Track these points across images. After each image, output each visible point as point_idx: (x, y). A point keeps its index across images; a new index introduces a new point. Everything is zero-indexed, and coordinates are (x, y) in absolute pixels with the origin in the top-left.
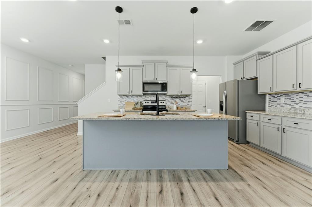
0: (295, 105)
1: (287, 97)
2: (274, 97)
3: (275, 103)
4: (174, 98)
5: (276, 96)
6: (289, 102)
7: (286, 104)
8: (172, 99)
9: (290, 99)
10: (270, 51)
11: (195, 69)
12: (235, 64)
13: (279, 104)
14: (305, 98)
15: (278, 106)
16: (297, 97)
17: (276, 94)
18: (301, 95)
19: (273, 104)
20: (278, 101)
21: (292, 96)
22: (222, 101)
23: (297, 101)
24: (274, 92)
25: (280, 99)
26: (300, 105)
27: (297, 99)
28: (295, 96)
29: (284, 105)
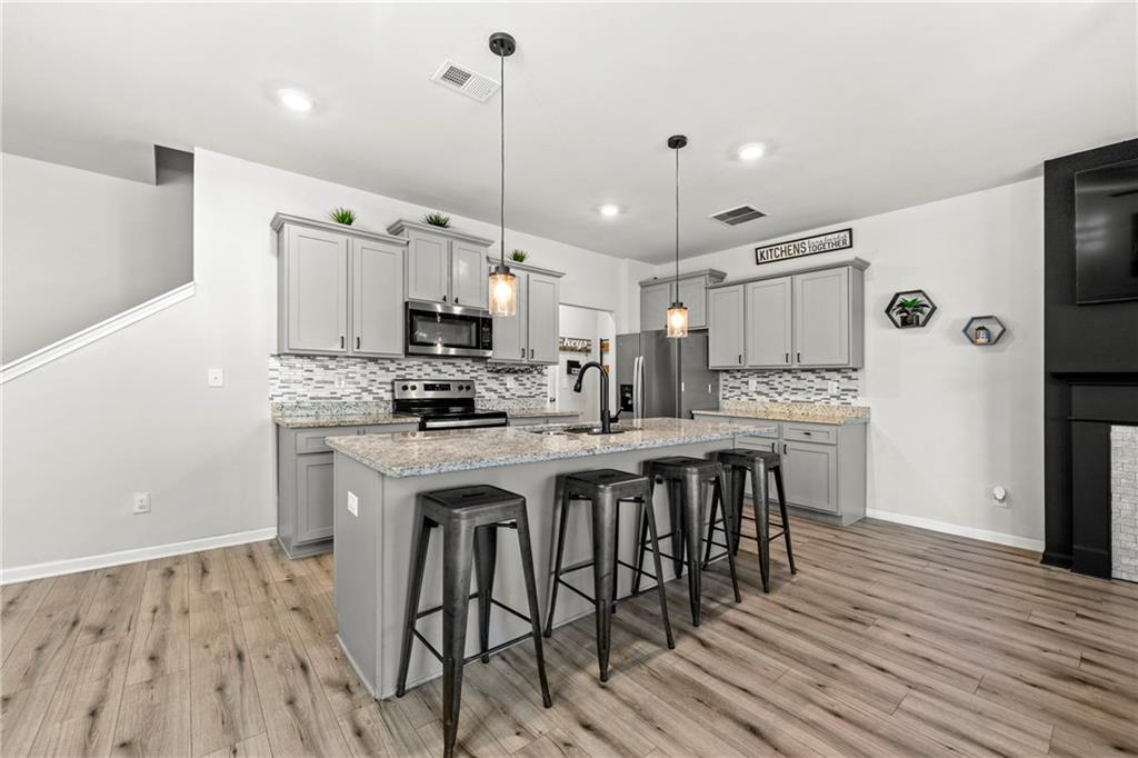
0: (777, 397)
1: (760, 380)
2: (735, 378)
3: (737, 392)
4: (498, 371)
5: (739, 375)
6: (764, 389)
7: (759, 393)
8: (491, 375)
9: (767, 383)
10: (725, 271)
11: (680, 301)
12: (643, 285)
13: (747, 394)
14: (794, 383)
15: (744, 398)
16: (780, 380)
17: (739, 371)
18: (787, 376)
19: (732, 394)
20: (744, 388)
21: (771, 378)
22: (631, 387)
23: (781, 389)
24: (746, 367)
25: (747, 383)
26: (786, 395)
27: (780, 383)
28: (776, 377)
29: (755, 396)
